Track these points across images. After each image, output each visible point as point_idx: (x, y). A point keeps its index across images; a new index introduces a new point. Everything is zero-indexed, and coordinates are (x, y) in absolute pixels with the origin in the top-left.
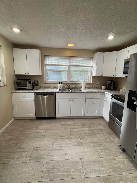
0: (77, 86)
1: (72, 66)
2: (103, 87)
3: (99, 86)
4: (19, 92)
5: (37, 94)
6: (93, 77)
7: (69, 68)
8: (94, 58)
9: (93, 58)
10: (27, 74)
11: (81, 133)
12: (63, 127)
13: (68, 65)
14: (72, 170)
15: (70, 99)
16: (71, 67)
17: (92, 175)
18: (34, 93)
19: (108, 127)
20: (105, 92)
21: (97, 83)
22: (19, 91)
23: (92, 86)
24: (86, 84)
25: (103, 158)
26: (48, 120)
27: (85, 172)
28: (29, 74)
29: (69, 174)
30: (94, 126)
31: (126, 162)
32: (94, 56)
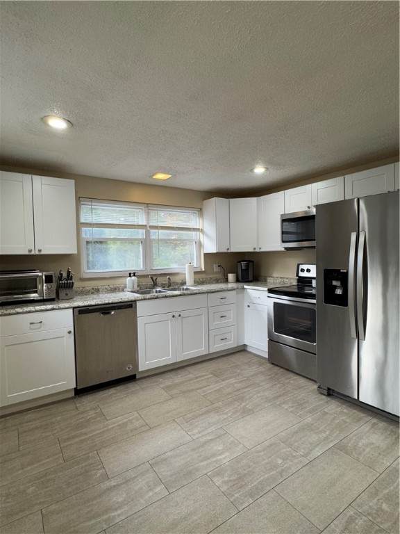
0: (173, 279)
1: (156, 227)
2: (231, 277)
3: (220, 276)
4: (18, 313)
5: (81, 312)
6: (205, 254)
7: (148, 234)
8: (204, 210)
9: (201, 209)
10: (33, 253)
11: (229, 390)
12: (174, 391)
13: (146, 226)
14: (280, 461)
15: (174, 314)
16: (152, 231)
17: (317, 452)
18: (71, 310)
19: (269, 365)
20: (245, 287)
21: (216, 268)
22: (19, 310)
23: (204, 276)
24: (196, 273)
25: (309, 420)
26: (118, 388)
27: (302, 454)
28: (42, 253)
29: (279, 469)
30: (242, 370)
31: (345, 411)
32: (202, 204)
